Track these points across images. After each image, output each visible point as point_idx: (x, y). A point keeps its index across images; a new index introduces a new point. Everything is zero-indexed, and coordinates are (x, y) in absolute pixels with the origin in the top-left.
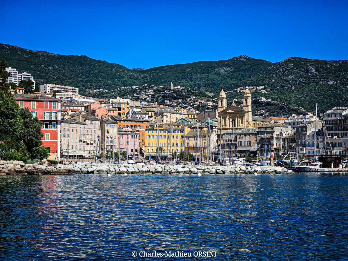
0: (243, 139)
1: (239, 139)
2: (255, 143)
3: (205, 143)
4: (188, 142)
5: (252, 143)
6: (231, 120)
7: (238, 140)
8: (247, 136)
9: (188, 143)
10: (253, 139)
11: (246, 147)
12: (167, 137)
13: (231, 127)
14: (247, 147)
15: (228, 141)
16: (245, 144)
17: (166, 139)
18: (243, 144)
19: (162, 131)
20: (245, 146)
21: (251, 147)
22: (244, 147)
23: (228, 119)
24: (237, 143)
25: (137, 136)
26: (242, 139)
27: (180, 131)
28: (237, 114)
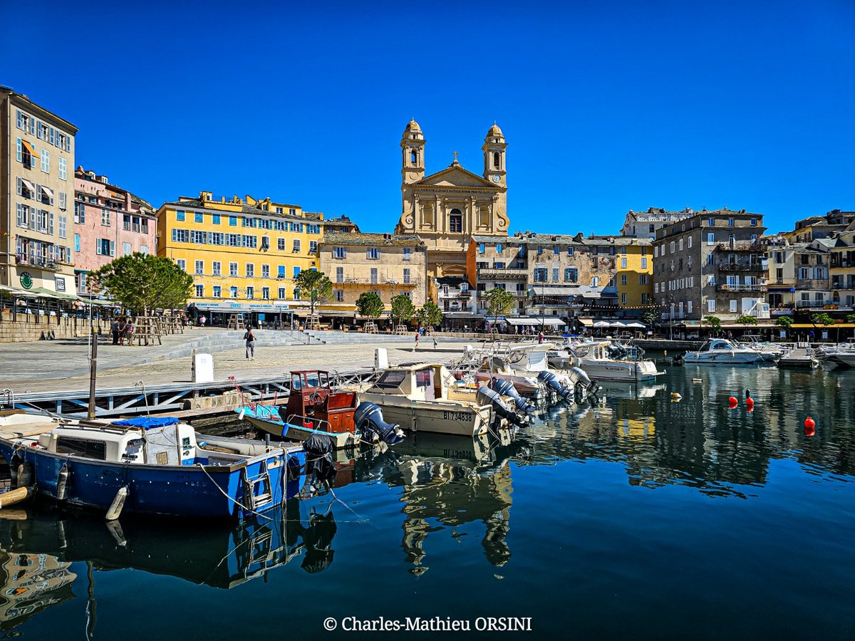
0: (551, 261)
1: (537, 261)
2: (591, 275)
3: (406, 272)
4: (341, 266)
5: (580, 275)
6: (448, 211)
7: (532, 265)
8: (564, 254)
9: (340, 271)
10: (584, 263)
11: (560, 286)
12: (259, 243)
13: (448, 231)
14: (565, 286)
15: (491, 265)
16: (556, 278)
17: (256, 250)
18: (550, 277)
19: (239, 217)
20: (558, 284)
21: (577, 286)
22: (552, 286)
23: (439, 208)
24: (530, 272)
25: (145, 222)
26: (547, 261)
27: (304, 227)
28: (469, 194)
